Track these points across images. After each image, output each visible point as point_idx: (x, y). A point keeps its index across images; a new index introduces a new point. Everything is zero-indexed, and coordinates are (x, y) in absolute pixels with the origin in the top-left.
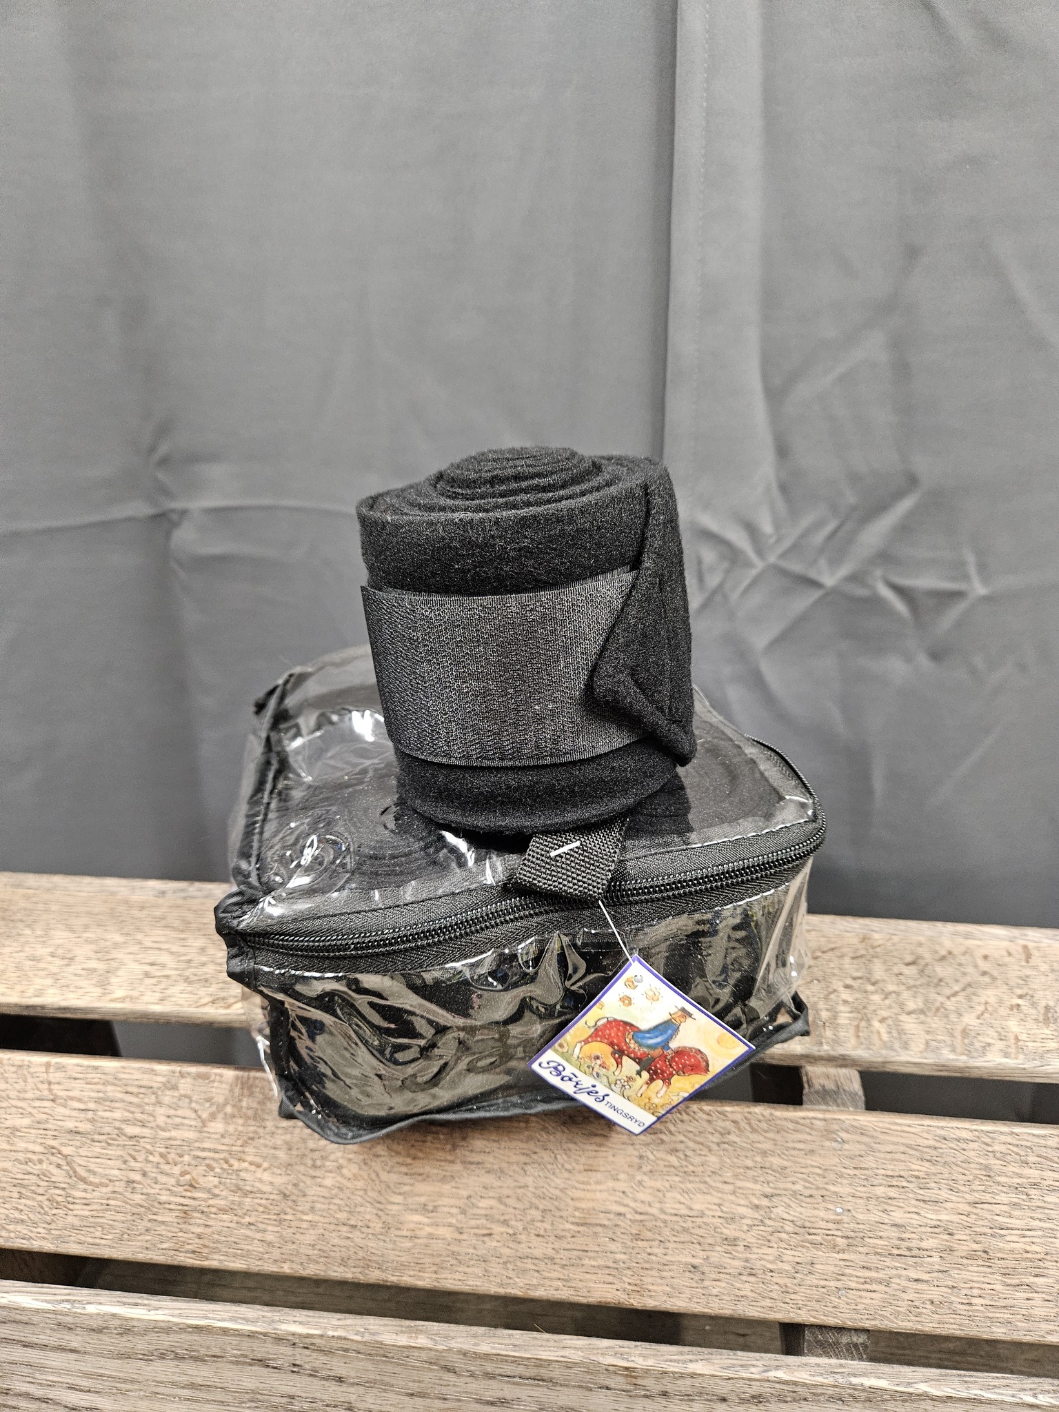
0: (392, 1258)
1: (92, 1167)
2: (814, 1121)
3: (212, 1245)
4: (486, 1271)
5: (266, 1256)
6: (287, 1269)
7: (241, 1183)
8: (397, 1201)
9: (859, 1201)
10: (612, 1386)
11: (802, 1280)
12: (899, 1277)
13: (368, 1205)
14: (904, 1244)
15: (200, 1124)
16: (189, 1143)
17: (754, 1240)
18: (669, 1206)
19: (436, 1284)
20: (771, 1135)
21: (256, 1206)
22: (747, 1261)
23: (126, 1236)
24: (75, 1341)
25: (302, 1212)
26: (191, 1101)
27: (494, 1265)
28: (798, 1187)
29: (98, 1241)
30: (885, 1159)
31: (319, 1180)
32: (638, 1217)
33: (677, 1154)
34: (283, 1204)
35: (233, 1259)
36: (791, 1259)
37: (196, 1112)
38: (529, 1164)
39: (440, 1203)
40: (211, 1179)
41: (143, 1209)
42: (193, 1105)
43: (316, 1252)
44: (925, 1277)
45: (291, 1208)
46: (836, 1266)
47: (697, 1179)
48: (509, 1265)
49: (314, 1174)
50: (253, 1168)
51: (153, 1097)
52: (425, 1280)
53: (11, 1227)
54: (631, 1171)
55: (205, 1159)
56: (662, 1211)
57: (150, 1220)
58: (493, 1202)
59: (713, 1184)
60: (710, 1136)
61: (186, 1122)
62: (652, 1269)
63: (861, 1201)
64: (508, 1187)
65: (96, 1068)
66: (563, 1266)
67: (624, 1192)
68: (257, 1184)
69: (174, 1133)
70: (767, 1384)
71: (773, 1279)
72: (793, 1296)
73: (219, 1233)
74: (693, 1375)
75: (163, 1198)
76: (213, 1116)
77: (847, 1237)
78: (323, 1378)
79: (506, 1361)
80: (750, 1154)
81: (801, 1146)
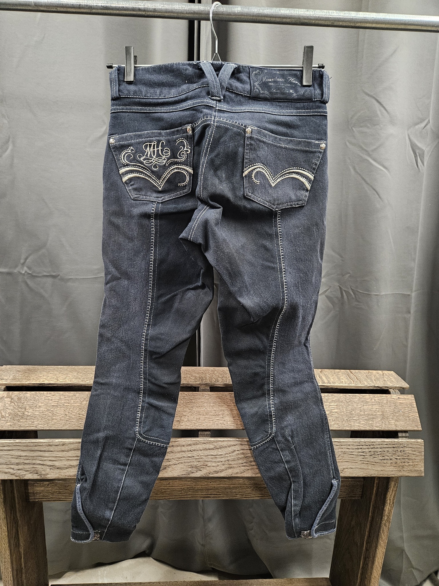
1: (57, 412)
2: (200, 394)
11: (198, 421)
12: (215, 419)
14: (216, 414)
16: (79, 406)
17: (189, 415)
20: (193, 396)
22: (188, 419)
23: (64, 425)
24: (51, 449)
28: (197, 405)
29: (58, 426)
36: (196, 418)
40: (83, 412)
41: (68, 419)
42: (79, 399)
44: (219, 419)
46: (204, 418)
51: (70, 398)
53: (39, 425)
55: (81, 409)
57: (70, 421)
61: (77, 402)
63: (208, 407)
65: (58, 393)
69: (75, 404)
71: (193, 422)
72: (196, 425)
75: (73, 417)
76: (83, 401)
77: (206, 414)
81: (198, 398)
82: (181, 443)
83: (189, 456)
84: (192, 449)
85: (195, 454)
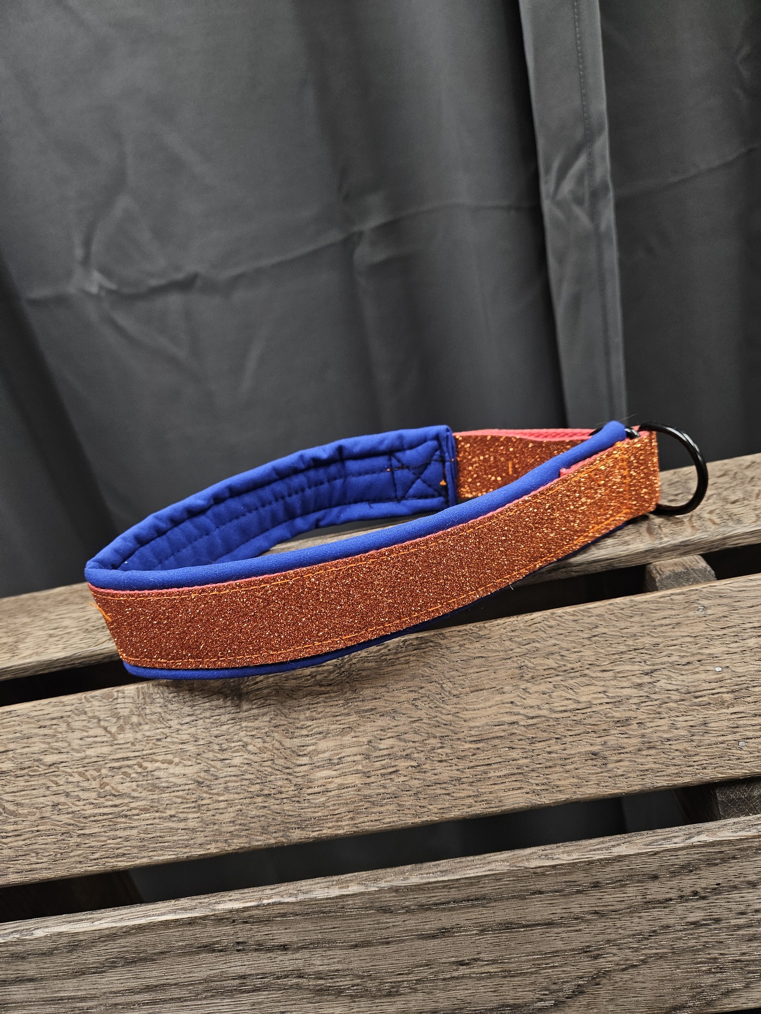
0: (309, 815)
1: (19, 800)
2: (673, 597)
3: (139, 844)
4: (399, 805)
5: (191, 842)
6: (213, 849)
7: (157, 781)
8: (303, 763)
9: (734, 656)
10: (544, 889)
11: (700, 741)
13: (278, 772)
15: (111, 739)
16: (103, 757)
17: (645, 716)
18: (558, 705)
19: (355, 829)
20: (636, 619)
21: (175, 800)
22: (643, 736)
23: (59, 856)
24: (30, 969)
25: (218, 794)
26: (100, 720)
27: (406, 799)
28: (675, 659)
29: (34, 866)
30: (749, 613)
31: (227, 762)
32: (531, 722)
33: (553, 656)
34: (199, 791)
35: (161, 852)
36: (685, 724)
37: (105, 729)
38: (418, 699)
39: (343, 755)
40: (130, 784)
41: (71, 827)
42: (102, 723)
43: (237, 827)
45: (206, 792)
46: (729, 720)
47: (578, 674)
48: (420, 796)
49: (222, 758)
50: (165, 765)
51: (65, 724)
52: (345, 828)
54: (514, 682)
55: (120, 768)
56: (552, 710)
57: (79, 836)
58: (391, 742)
59: (594, 675)
60: (580, 634)
61: (98, 739)
62: (555, 766)
63: (737, 656)
64: (404, 724)
66: (471, 784)
67: (512, 703)
68: (171, 779)
69: (90, 752)
70: (693, 851)
71: (672, 747)
72: (696, 758)
73: (146, 832)
74: (620, 858)
75: (89, 812)
76: (121, 729)
77: (733, 692)
78: (270, 950)
79: (437, 888)
80: (621, 640)
81: (667, 621)
82: (637, 864)
83: (693, 920)
84: (703, 883)
85: (720, 906)
